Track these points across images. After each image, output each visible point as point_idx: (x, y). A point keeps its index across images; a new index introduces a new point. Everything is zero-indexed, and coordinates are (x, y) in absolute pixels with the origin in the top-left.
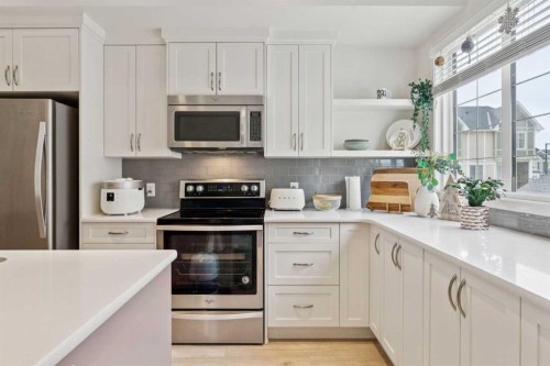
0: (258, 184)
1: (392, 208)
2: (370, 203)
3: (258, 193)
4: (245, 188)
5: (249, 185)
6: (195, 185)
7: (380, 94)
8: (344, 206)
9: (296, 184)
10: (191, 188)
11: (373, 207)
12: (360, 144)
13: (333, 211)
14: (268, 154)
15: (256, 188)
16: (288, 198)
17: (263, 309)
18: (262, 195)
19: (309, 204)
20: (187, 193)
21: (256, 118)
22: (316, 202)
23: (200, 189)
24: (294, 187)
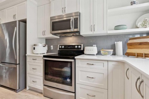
0: (81, 46)
1: (139, 55)
2: (127, 53)
3: (80, 48)
4: (76, 47)
5: (78, 46)
6: (62, 46)
7: (133, 3)
8: (114, 54)
9: (95, 45)
10: (60, 47)
11: (128, 55)
12: (121, 27)
13: (109, 56)
14: (82, 33)
15: (79, 47)
16: (90, 50)
17: (75, 93)
18: (82, 49)
19: (99, 53)
20: (60, 49)
21: (76, 20)
22: (102, 52)
23: (63, 47)
24: (94, 46)
